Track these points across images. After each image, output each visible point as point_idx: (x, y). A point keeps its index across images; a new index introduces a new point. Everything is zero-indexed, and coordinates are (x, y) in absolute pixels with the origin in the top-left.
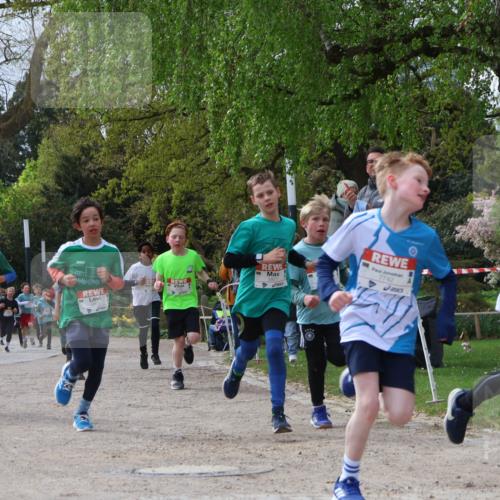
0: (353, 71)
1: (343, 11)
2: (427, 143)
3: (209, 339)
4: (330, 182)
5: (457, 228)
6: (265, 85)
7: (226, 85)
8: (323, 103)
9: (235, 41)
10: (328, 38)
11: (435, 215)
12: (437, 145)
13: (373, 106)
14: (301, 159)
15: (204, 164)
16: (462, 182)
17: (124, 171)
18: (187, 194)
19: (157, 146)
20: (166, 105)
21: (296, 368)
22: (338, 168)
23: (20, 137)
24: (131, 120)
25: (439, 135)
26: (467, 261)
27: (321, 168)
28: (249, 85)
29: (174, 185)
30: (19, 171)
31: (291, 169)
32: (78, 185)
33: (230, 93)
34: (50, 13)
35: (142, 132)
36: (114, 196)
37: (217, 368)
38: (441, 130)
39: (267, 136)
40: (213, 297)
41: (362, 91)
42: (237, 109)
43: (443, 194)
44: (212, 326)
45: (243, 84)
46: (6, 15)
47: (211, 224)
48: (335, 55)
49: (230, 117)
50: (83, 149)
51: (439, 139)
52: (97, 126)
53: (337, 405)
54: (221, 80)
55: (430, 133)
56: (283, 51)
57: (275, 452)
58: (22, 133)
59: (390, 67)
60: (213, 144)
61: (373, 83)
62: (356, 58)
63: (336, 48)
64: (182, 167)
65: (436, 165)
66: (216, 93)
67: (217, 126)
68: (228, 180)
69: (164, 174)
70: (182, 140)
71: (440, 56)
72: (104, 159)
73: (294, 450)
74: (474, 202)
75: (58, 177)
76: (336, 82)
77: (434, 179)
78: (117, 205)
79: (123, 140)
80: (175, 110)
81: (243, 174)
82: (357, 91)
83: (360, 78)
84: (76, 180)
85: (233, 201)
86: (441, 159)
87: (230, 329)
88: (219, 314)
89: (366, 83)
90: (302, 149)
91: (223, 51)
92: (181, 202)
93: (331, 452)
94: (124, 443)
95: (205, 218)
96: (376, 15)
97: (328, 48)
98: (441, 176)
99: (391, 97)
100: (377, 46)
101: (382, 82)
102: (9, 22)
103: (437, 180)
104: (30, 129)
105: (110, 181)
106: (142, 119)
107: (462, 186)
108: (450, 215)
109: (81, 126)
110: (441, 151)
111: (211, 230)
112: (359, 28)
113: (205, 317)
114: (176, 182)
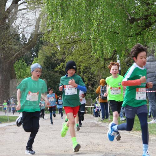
0: (139, 26)
1: (135, 6)
3: (94, 113)
4: (131, 62)
6: (110, 31)
7: (97, 31)
8: (129, 37)
9: (100, 17)
10: (130, 15)
13: (145, 37)
14: (122, 55)
15: (91, 57)
17: (65, 60)
18: (86, 67)
19: (76, 52)
20: (78, 39)
23: (32, 50)
24: (67, 44)
27: (128, 57)
28: (105, 31)
29: (81, 64)
30: (32, 61)
31: (119, 58)
32: (51, 65)
33: (99, 34)
34: (41, 11)
35: (71, 47)
36: (62, 68)
37: (96, 123)
40: (94, 100)
41: (141, 32)
42: (101, 39)
44: (94, 109)
45: (103, 31)
46: (28, 11)
47: (93, 76)
48: (132, 21)
49: (99, 42)
50: (52, 53)
52: (56, 46)
53: (136, 134)
54: (96, 30)
56: (115, 20)
57: (116, 150)
58: (33, 49)
59: (150, 24)
60: (93, 51)
61: (145, 29)
62: (139, 21)
63: (132, 19)
64: (84, 58)
66: (94, 34)
67: (95, 45)
68: (98, 62)
69: (78, 61)
70: (83, 50)
72: (59, 56)
73: (122, 149)
75: (44, 62)
76: (133, 29)
78: (64, 71)
79: (65, 50)
80: (81, 40)
81: (104, 60)
82: (140, 32)
83: (140, 28)
84: (50, 64)
85: (100, 69)
87: (100, 110)
88: (97, 105)
89: (143, 29)
90: (122, 52)
91: (96, 21)
92: (84, 70)
93: (134, 149)
94: (68, 147)
95: (92, 74)
96: (145, 7)
97: (130, 19)
99: (151, 34)
100: (146, 17)
101: (148, 29)
102: (28, 14)
104: (35, 47)
105: (61, 64)
106: (71, 43)
109: (52, 46)
111: (94, 79)
112: (140, 12)
113: (92, 106)
114: (82, 63)
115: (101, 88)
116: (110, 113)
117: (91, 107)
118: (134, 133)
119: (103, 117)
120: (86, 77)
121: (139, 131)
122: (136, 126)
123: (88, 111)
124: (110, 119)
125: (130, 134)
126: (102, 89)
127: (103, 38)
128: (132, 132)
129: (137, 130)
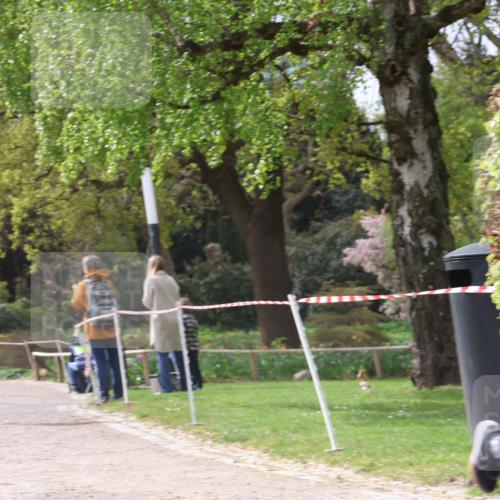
2: (303, 153)
3: (68, 378)
4: (195, 198)
5: (345, 251)
8: (179, 107)
10: (179, 32)
11: (318, 236)
12: (314, 155)
15: (46, 175)
16: (346, 198)
18: (29, 210)
21: (172, 412)
22: (203, 181)
25: (316, 145)
26: (360, 288)
27: (184, 181)
29: (14, 200)
38: (318, 139)
39: (117, 144)
41: (222, 94)
42: (80, 112)
43: (326, 212)
44: (71, 364)
47: (60, 245)
49: (72, 122)
51: (317, 150)
55: (306, 143)
61: (236, 83)
63: (189, 43)
64: (17, 179)
65: (315, 179)
68: (75, 195)
70: (17, 147)
74: (362, 222)
77: (314, 195)
80: (5, 113)
81: (93, 187)
82: (218, 93)
85: (82, 219)
86: (320, 173)
89: (228, 84)
92: (23, 220)
97: (179, 44)
98: (323, 191)
100: (237, 42)
101: (245, 83)
103: (319, 197)
107: (347, 202)
108: (337, 235)
110: (320, 163)
113: (62, 354)
114: (15, 196)
115: (90, 286)
116: (128, 377)
117: (59, 358)
119: (105, 395)
120: (34, 247)
122: (225, 426)
123: (49, 370)
124: (130, 399)
125: (204, 455)
127: (85, 107)
128: (211, 446)
129: (228, 440)
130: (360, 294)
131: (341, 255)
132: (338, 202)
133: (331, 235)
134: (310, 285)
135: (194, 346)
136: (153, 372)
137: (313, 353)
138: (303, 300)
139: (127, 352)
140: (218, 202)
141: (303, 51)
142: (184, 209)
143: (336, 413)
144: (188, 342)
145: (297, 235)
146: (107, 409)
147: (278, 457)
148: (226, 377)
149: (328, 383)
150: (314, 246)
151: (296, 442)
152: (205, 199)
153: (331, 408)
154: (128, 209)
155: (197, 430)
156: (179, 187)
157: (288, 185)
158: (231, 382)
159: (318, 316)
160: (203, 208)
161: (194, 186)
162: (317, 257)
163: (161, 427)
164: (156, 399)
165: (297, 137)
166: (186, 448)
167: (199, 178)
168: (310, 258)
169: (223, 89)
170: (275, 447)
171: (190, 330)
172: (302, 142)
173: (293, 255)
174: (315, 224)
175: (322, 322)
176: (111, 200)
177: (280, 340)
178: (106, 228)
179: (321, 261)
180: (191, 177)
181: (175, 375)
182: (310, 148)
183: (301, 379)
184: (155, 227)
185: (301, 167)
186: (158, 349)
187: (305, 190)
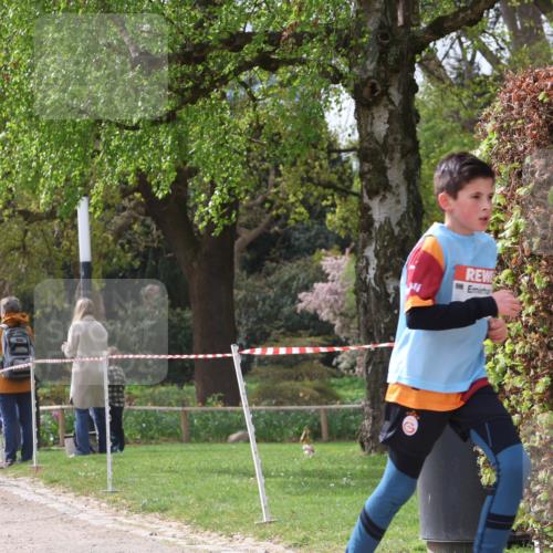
2: (264, 183)
4: (136, 232)
5: (301, 296)
8: (127, 128)
11: (272, 279)
12: (276, 186)
16: (308, 235)
21: (86, 477)
22: (147, 214)
25: (278, 174)
26: (313, 339)
27: (125, 213)
28: (27, 100)
38: (281, 167)
39: (53, 169)
41: (178, 113)
42: (13, 132)
43: (283, 251)
51: (279, 179)
53: (139, 526)
55: (267, 171)
61: (194, 102)
65: (274, 213)
71: (281, 70)
74: (322, 263)
77: (272, 231)
81: (20, 219)
82: (171, 114)
85: (5, 255)
86: (281, 205)
98: (281, 227)
101: (204, 102)
103: (276, 232)
107: (308, 241)
108: (293, 278)
110: (281, 195)
115: (6, 333)
116: (39, 437)
118: (132, 522)
119: (11, 457)
121: (153, 514)
122: (144, 494)
124: (38, 462)
125: (117, 526)
126: (10, 336)
127: (19, 126)
128: (127, 516)
129: (145, 509)
130: (312, 345)
131: (295, 300)
132: (298, 239)
133: (286, 278)
134: (258, 334)
135: (119, 402)
136: (68, 432)
137: (252, 412)
138: (247, 352)
139: (41, 408)
140: (162, 237)
141: (273, 65)
142: (122, 246)
143: (273, 480)
144: (111, 398)
145: (248, 277)
146: (11, 472)
147: (201, 530)
148: (152, 438)
149: (266, 446)
150: (267, 289)
151: (223, 512)
152: (147, 234)
153: (266, 474)
154: (59, 244)
155: (111, 498)
156: (118, 220)
157: (243, 219)
158: (157, 444)
159: (262, 370)
160: (144, 244)
161: (136, 219)
162: (267, 302)
163: (72, 494)
164: (69, 462)
165: (258, 165)
166: (96, 517)
167: (143, 210)
168: (261, 303)
169: (180, 108)
170: (198, 518)
171: (116, 384)
172: (263, 170)
173: (241, 300)
174: (269, 265)
175: (267, 377)
176: (39, 233)
177: (216, 396)
178: (31, 265)
179: (272, 307)
180: (134, 208)
181: (95, 435)
182: (272, 177)
183: (237, 440)
184: (87, 265)
185: (259, 200)
186: (77, 404)
187: (261, 226)
